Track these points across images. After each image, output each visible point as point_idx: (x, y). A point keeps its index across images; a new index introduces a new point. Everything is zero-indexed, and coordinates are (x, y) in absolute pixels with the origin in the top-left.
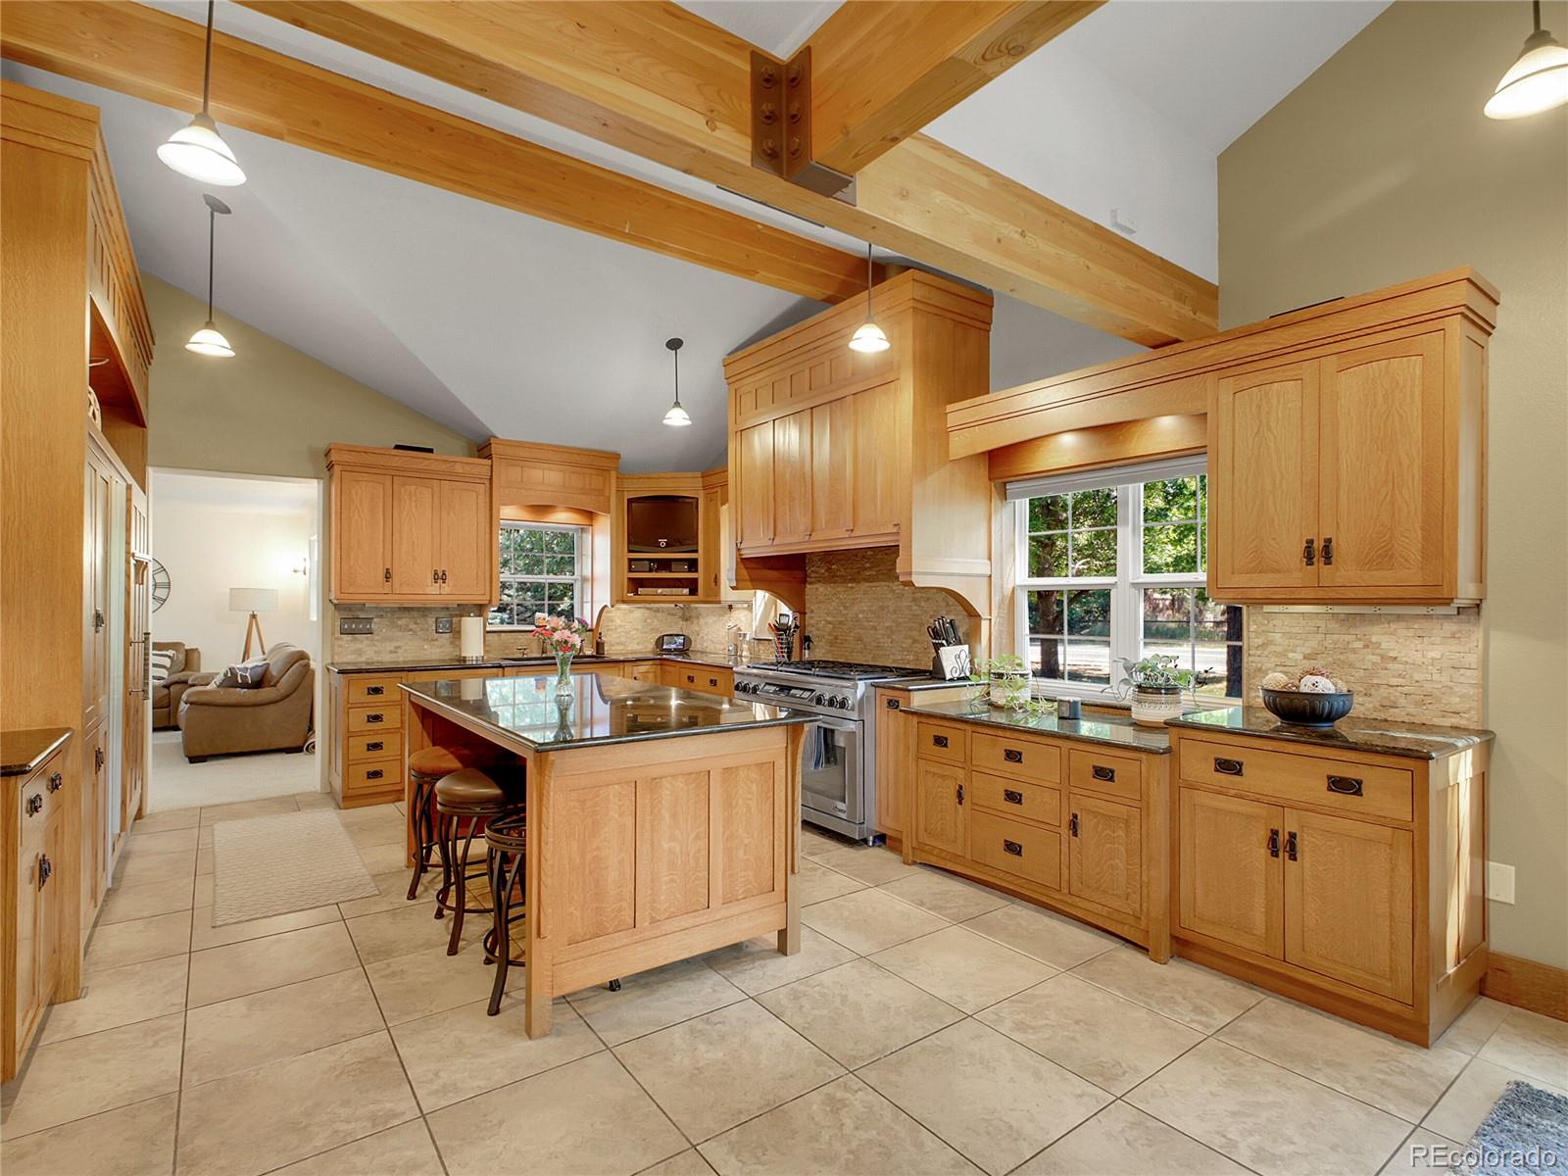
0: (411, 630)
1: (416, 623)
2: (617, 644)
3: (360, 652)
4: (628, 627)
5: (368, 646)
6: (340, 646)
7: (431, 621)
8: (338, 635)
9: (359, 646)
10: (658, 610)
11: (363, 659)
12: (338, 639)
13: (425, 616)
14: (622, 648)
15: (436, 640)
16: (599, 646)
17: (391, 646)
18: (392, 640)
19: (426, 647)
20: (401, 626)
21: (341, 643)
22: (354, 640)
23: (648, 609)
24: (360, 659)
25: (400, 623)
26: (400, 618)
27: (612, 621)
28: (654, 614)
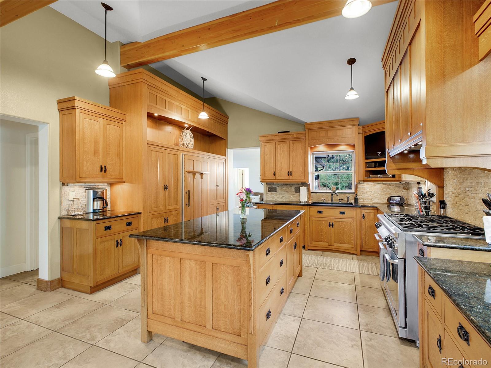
0: (287, 191)
1: (289, 189)
2: (367, 199)
3: (273, 198)
4: (373, 192)
5: (275, 196)
6: (268, 196)
7: (293, 188)
8: (267, 192)
9: (273, 196)
10: (390, 185)
11: (274, 200)
12: (267, 193)
13: (291, 187)
14: (370, 201)
15: (295, 195)
16: (356, 200)
17: (281, 196)
18: (282, 194)
19: (292, 197)
20: (284, 190)
21: (268, 194)
22: (272, 193)
23: (384, 184)
24: (273, 200)
25: (284, 189)
26: (284, 187)
27: (365, 189)
28: (387, 186)
